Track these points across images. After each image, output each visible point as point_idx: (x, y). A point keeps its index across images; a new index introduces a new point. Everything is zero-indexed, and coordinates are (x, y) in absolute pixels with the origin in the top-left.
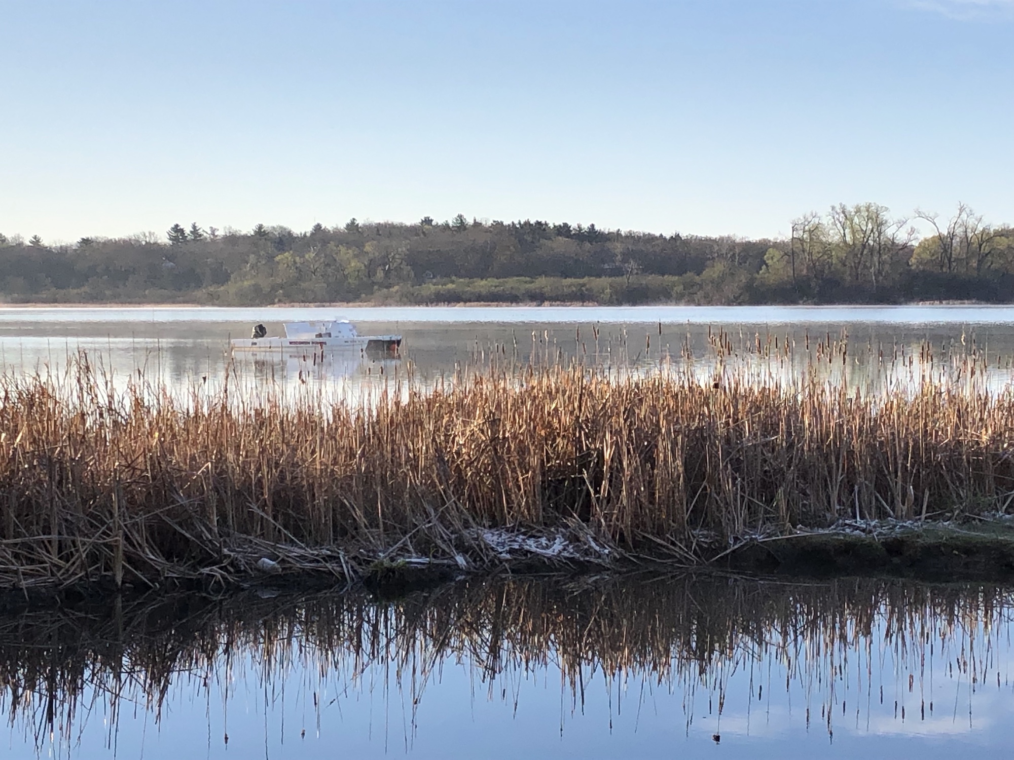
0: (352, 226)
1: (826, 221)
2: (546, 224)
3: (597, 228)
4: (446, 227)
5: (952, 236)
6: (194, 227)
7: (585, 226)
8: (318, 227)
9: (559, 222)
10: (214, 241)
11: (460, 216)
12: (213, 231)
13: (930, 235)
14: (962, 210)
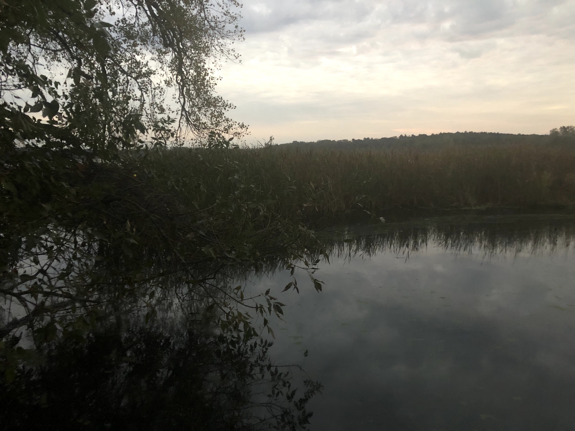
0: (441, 134)
2: (487, 133)
4: (462, 133)
6: (405, 135)
8: (433, 134)
9: (490, 132)
10: (409, 137)
11: (466, 131)
12: (409, 136)
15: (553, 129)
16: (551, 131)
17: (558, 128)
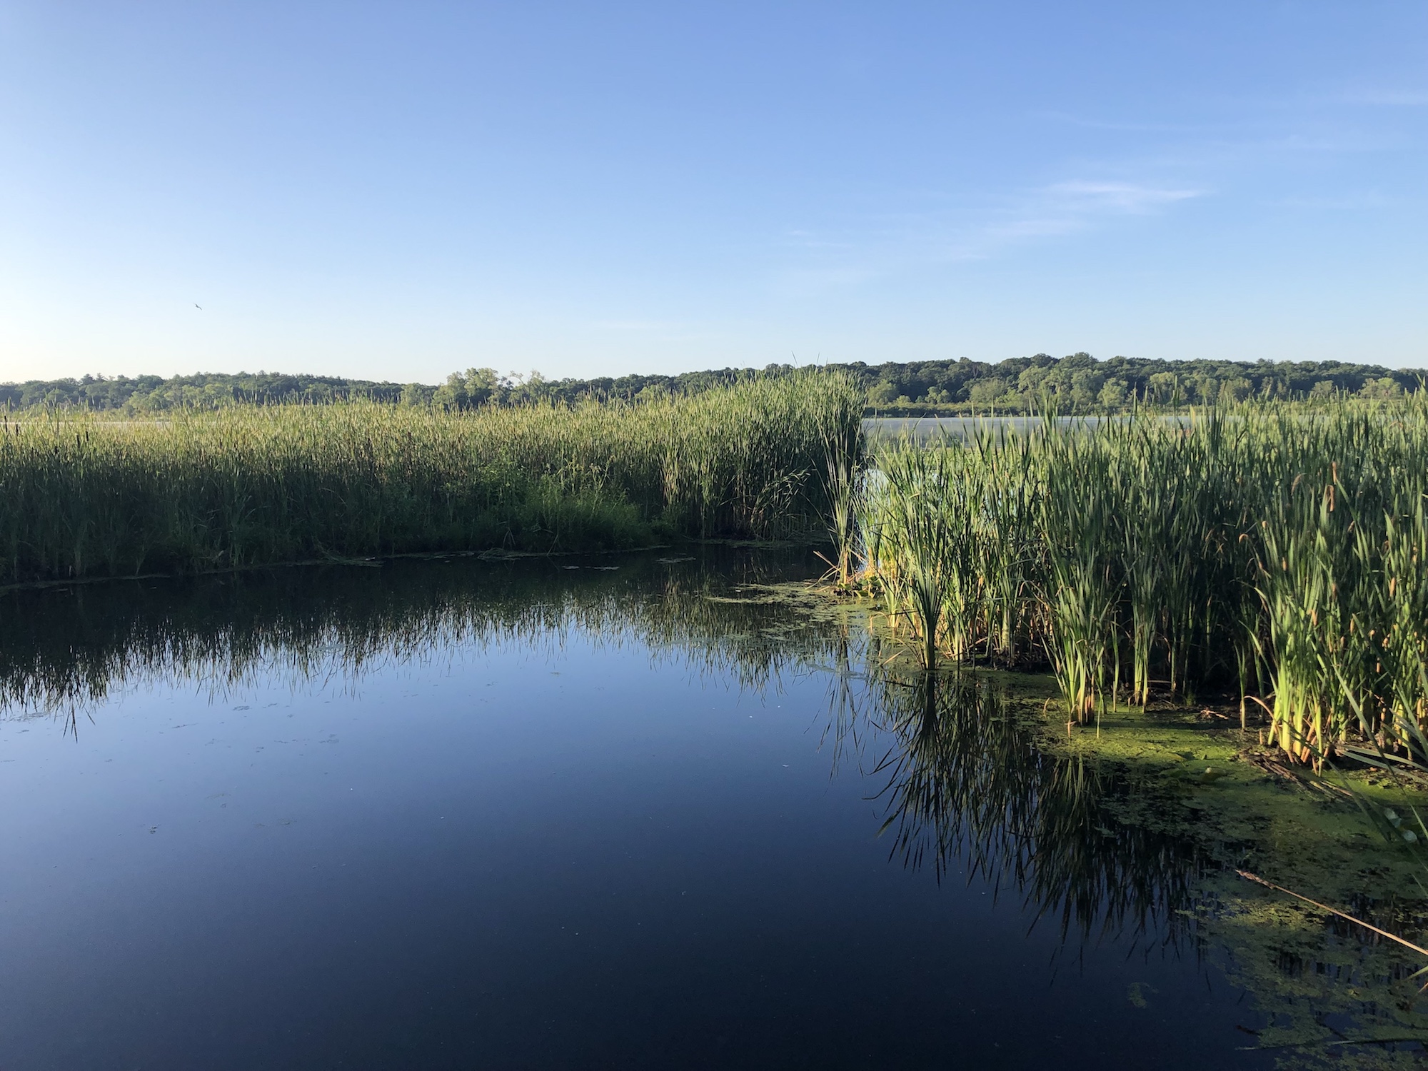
0: (198, 375)
1: (464, 378)
2: (312, 376)
3: (341, 379)
4: (254, 376)
5: (530, 385)
6: (99, 375)
7: (335, 377)
8: (177, 376)
9: (320, 375)
10: (110, 384)
11: (262, 371)
12: (111, 378)
13: (518, 385)
14: (534, 373)
15: (454, 374)
16: (449, 378)
17: (464, 371)
